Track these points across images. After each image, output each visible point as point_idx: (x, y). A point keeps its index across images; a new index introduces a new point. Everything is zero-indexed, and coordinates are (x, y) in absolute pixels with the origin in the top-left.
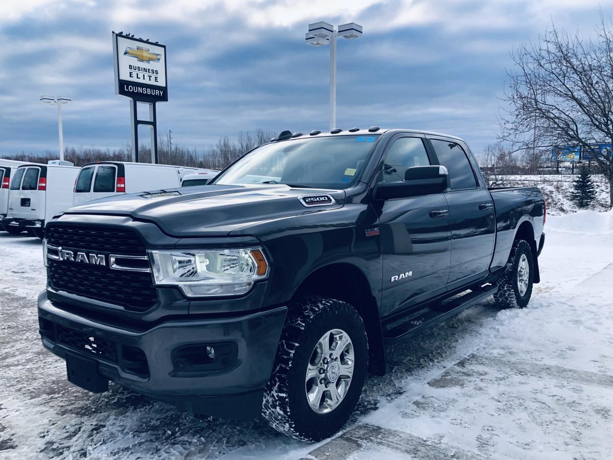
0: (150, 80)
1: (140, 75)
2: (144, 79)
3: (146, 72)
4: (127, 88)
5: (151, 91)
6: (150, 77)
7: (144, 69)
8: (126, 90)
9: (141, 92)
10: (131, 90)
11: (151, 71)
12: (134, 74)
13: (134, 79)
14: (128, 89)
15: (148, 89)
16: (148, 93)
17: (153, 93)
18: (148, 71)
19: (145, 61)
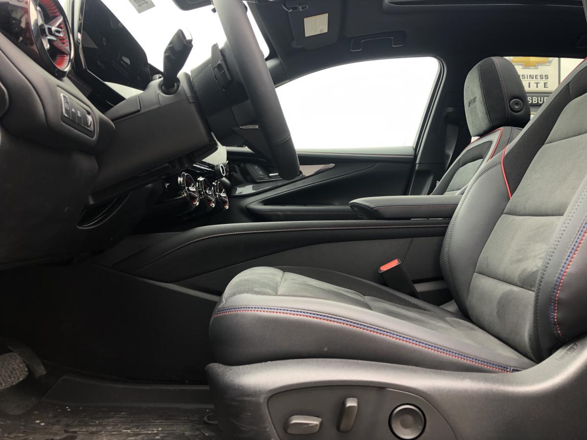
0: (537, 87)
2: (529, 87)
3: (533, 78)
5: (538, 100)
6: (537, 83)
7: (530, 76)
11: (539, 77)
15: (534, 98)
16: (534, 102)
17: (541, 101)
18: (536, 77)
19: (531, 67)
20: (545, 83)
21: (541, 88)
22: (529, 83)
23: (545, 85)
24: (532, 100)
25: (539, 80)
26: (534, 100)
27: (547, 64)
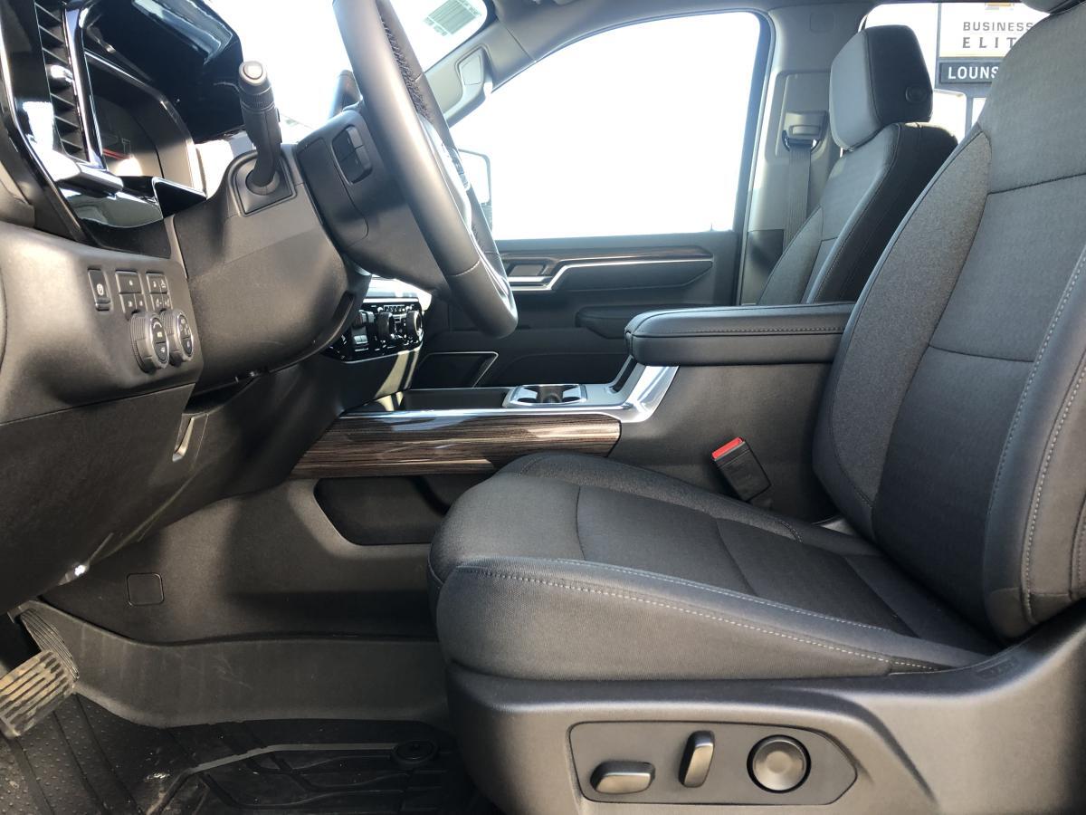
1: (989, 41)
3: (1003, 29)
4: (954, 73)
7: (999, 24)
8: (950, 77)
9: (987, 76)
10: (962, 74)
11: (1015, 28)
12: (974, 42)
13: (974, 51)
14: (956, 75)
22: (997, 39)
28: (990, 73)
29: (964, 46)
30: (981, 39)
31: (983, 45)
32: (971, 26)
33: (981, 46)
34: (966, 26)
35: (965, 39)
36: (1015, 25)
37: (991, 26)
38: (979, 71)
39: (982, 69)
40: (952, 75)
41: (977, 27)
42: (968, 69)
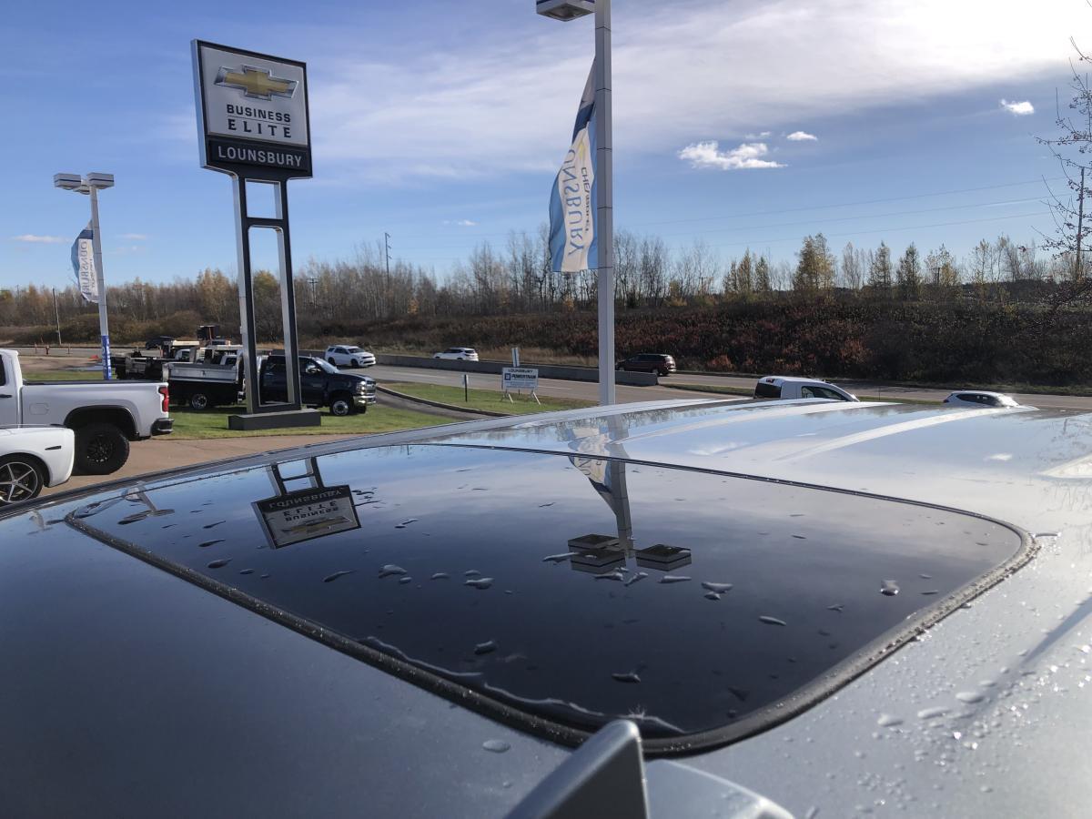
0: (273, 134)
1: (252, 125)
2: (260, 132)
3: (264, 117)
5: (275, 157)
6: (273, 127)
7: (260, 111)
8: (220, 156)
9: (254, 159)
11: (275, 117)
12: (239, 124)
13: (239, 132)
14: (226, 155)
15: (269, 153)
16: (269, 161)
17: (281, 161)
18: (270, 115)
19: (260, 97)
20: (285, 129)
21: (279, 137)
22: (259, 125)
23: (286, 133)
24: (266, 157)
25: (274, 122)
26: (269, 158)
27: (286, 95)
28: (257, 156)
29: (230, 128)
30: (245, 123)
31: (248, 129)
32: (235, 109)
33: (246, 130)
34: (230, 108)
35: (230, 121)
36: (274, 114)
37: (252, 111)
38: (247, 153)
39: (249, 151)
40: (222, 154)
41: (240, 111)
42: (237, 151)
